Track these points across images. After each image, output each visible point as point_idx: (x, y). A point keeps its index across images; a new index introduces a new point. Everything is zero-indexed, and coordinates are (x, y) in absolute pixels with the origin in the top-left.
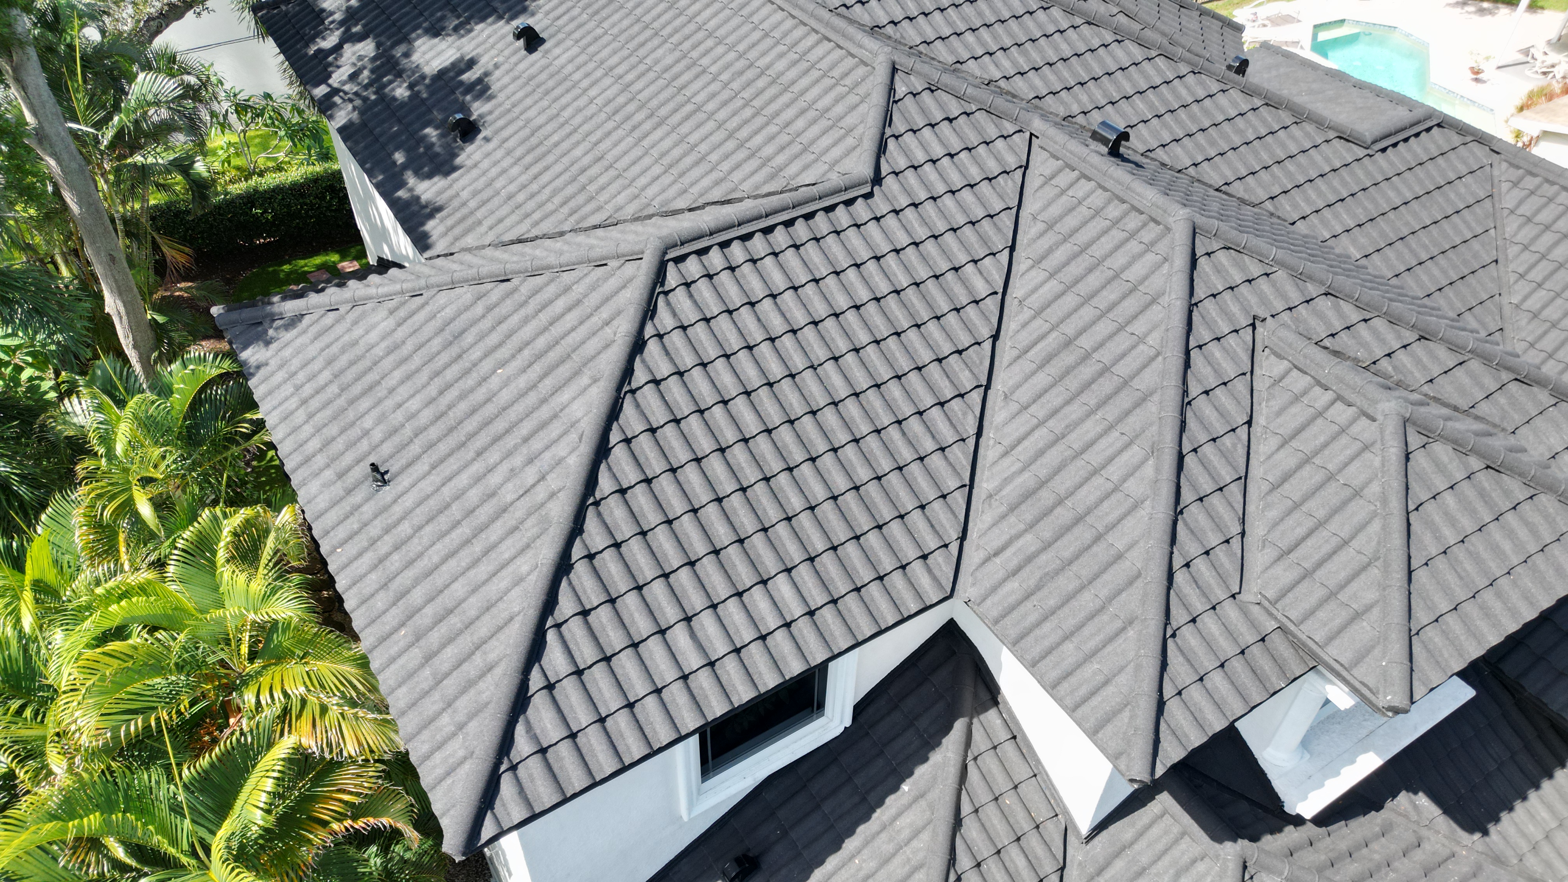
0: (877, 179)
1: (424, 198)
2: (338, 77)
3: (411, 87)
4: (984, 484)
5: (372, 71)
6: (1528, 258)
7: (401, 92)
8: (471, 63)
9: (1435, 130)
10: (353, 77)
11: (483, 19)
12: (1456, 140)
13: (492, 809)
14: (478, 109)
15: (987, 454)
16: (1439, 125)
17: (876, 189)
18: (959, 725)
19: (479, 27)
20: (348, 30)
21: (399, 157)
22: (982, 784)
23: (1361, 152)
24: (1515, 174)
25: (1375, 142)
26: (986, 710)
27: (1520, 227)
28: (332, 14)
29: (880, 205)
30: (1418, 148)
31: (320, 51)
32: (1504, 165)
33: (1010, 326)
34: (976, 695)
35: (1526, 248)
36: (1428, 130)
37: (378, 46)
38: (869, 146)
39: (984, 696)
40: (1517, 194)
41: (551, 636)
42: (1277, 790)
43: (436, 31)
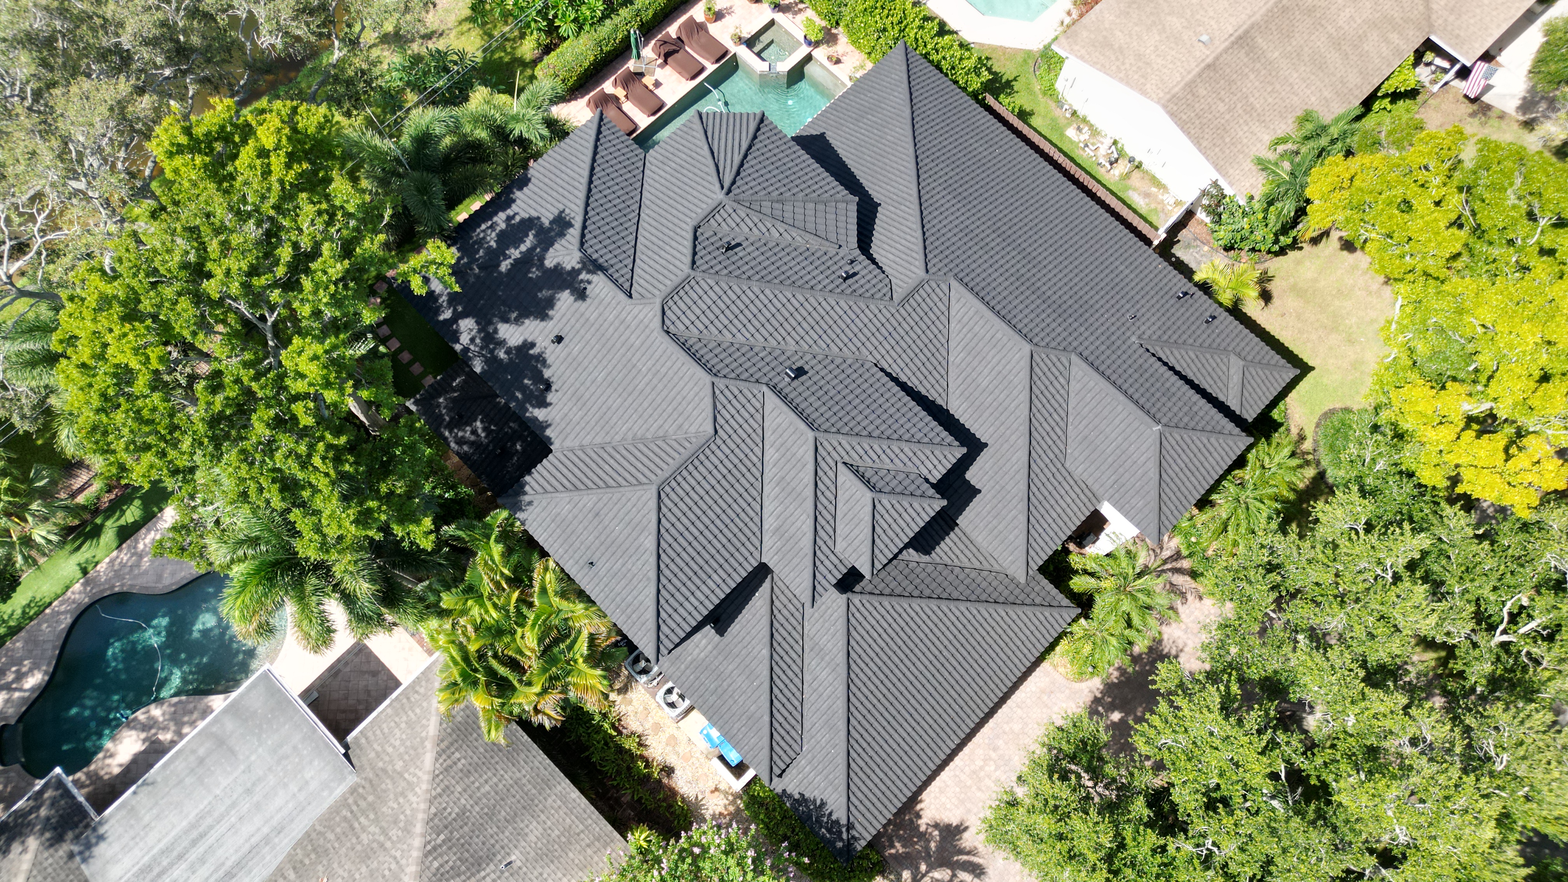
0: (716, 432)
1: (541, 418)
2: (465, 339)
3: (506, 353)
4: (766, 527)
5: (482, 339)
7: (502, 355)
8: (533, 345)
10: (472, 340)
11: (527, 317)
14: (547, 373)
15: (765, 517)
17: (716, 436)
19: (527, 321)
20: (455, 310)
21: (519, 396)
28: (440, 295)
29: (719, 441)
31: (445, 320)
33: (766, 471)
34: (767, 576)
37: (477, 323)
38: (710, 420)
39: (770, 575)
41: (661, 609)
43: (506, 320)
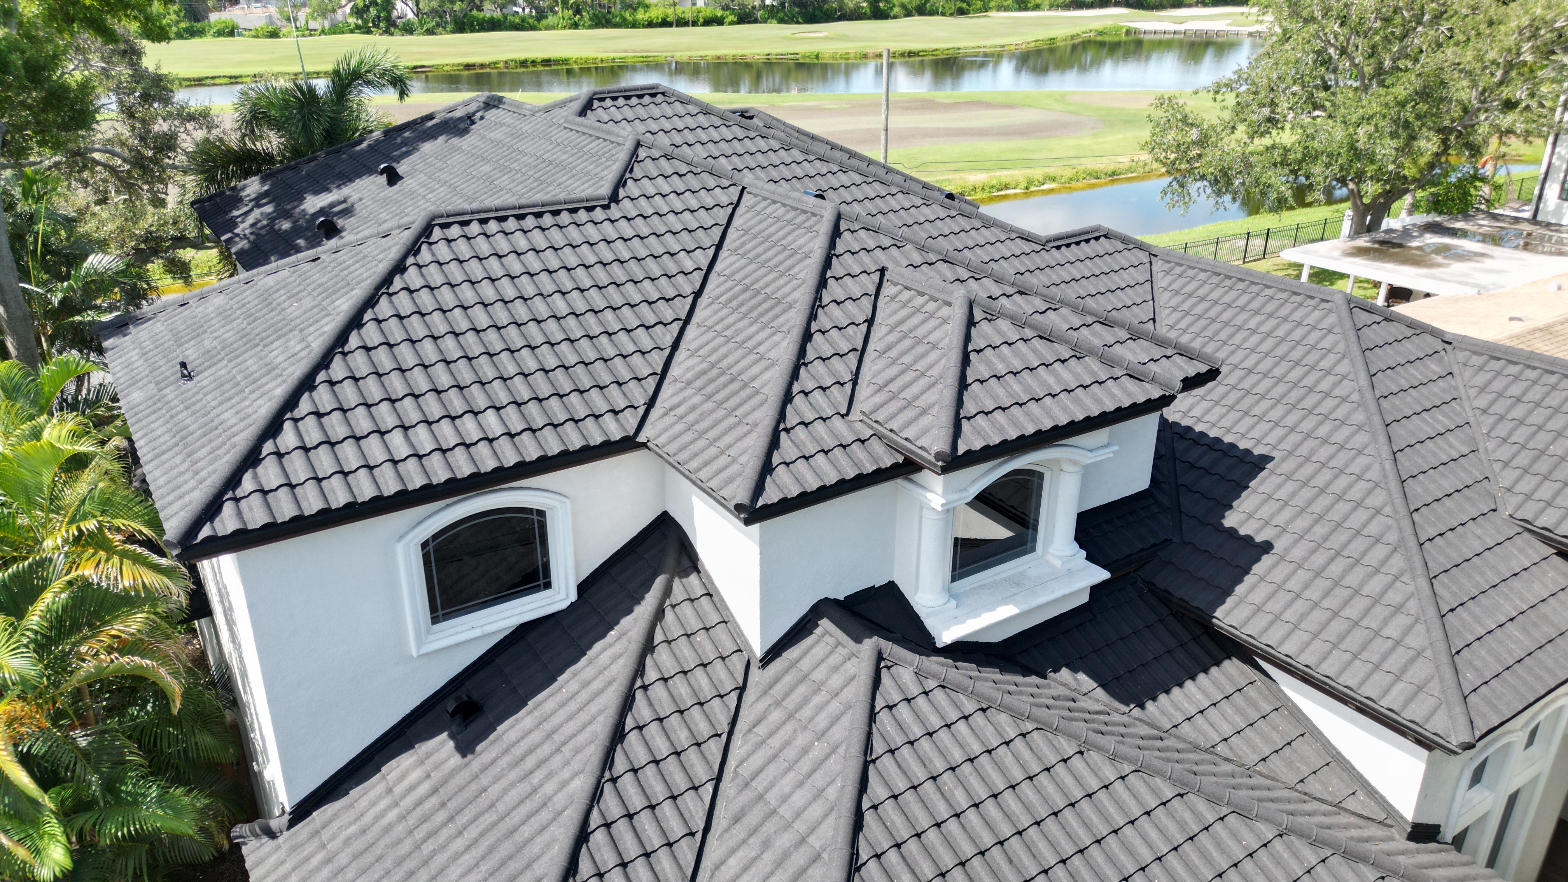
0: (614, 198)
2: (241, 228)
3: (294, 222)
5: (268, 219)
6: (1177, 315)
7: (286, 226)
8: (345, 201)
9: (1102, 239)
10: (253, 225)
12: (1121, 246)
13: (212, 522)
14: (343, 222)
15: (680, 356)
16: (1105, 236)
17: (613, 205)
18: (659, 582)
20: (257, 202)
22: (676, 622)
23: (1039, 248)
24: (1167, 266)
25: (1049, 241)
26: (688, 575)
27: (1170, 298)
28: (247, 197)
29: (615, 212)
30: (1086, 249)
31: (234, 216)
32: (1160, 262)
33: (709, 288)
34: (679, 563)
35: (1175, 310)
36: (1097, 239)
37: (278, 205)
38: (611, 180)
39: (686, 563)
40: (1169, 279)
41: (288, 426)
42: (928, 628)
43: (322, 191)
